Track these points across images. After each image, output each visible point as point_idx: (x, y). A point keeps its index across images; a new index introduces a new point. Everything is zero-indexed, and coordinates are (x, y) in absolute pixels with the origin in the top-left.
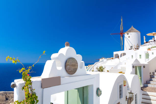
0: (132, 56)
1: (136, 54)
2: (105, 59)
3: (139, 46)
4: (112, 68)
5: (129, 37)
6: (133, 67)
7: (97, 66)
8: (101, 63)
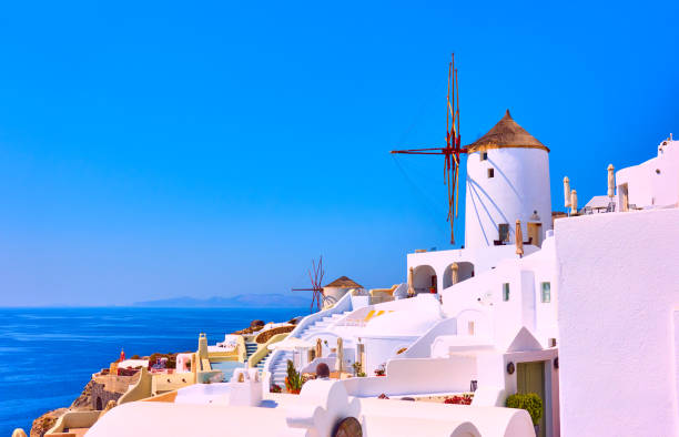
0: (507, 287)
1: (526, 275)
2: (359, 294)
3: (539, 225)
4: (400, 352)
5: (491, 173)
6: (510, 368)
7: (317, 337)
8: (341, 317)
